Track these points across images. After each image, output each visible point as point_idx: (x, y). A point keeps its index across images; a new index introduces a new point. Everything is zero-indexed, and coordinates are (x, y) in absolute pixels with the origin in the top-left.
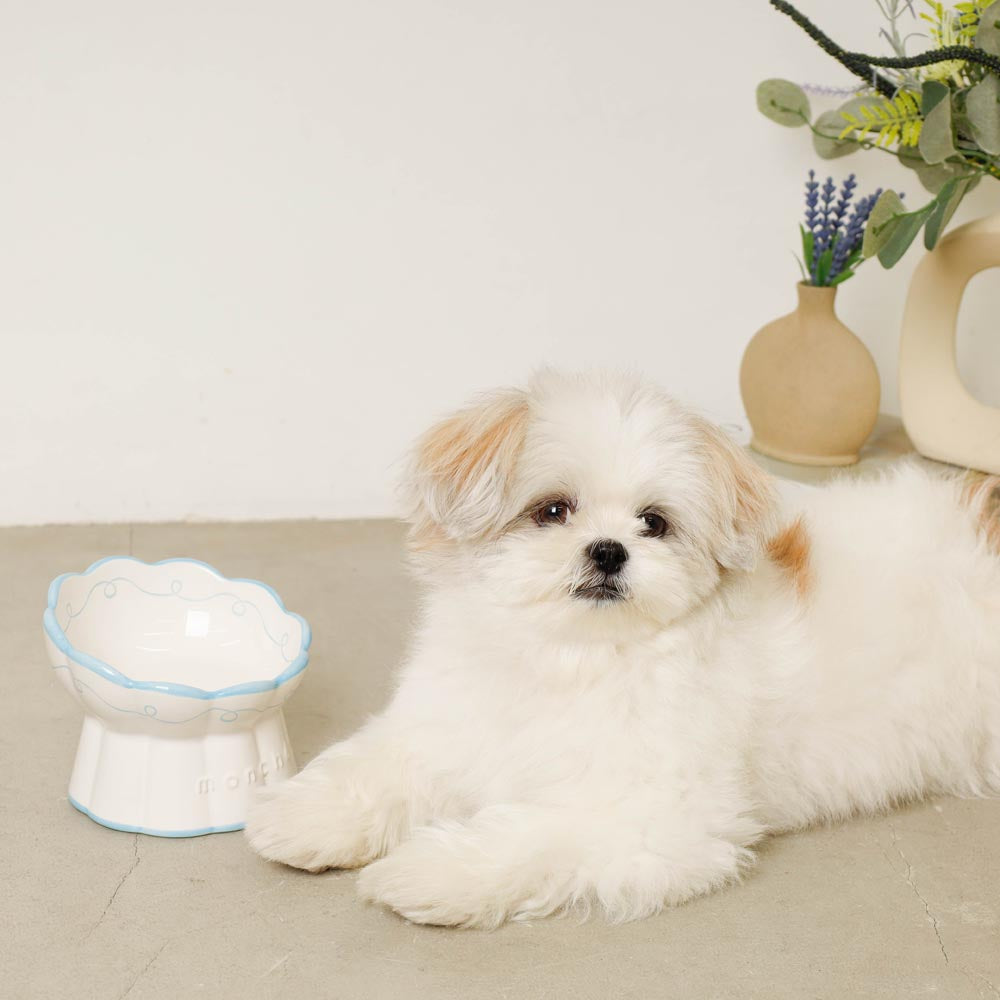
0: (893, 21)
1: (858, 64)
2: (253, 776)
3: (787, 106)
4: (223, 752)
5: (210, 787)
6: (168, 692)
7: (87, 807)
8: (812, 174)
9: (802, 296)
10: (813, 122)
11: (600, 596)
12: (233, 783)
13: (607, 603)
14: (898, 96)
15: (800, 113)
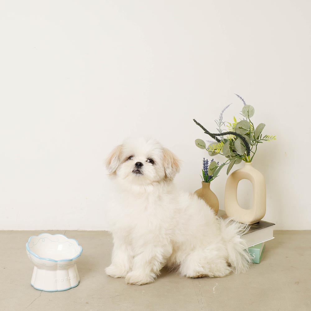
0: (220, 127)
1: (213, 136)
2: (67, 280)
3: (201, 145)
4: (61, 274)
5: (57, 281)
6: (49, 260)
7: (33, 285)
8: (204, 159)
9: (203, 184)
10: (207, 148)
11: (137, 173)
12: (62, 280)
13: (138, 175)
14: (221, 142)
15: (204, 146)
